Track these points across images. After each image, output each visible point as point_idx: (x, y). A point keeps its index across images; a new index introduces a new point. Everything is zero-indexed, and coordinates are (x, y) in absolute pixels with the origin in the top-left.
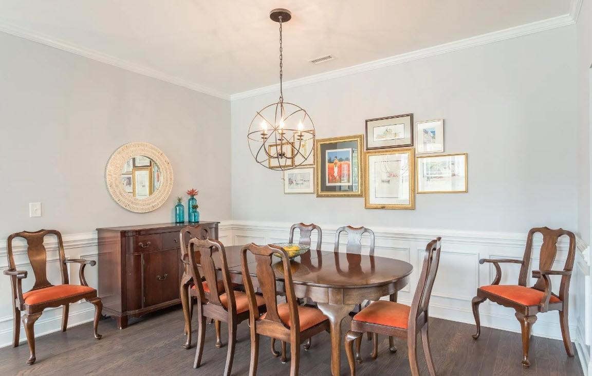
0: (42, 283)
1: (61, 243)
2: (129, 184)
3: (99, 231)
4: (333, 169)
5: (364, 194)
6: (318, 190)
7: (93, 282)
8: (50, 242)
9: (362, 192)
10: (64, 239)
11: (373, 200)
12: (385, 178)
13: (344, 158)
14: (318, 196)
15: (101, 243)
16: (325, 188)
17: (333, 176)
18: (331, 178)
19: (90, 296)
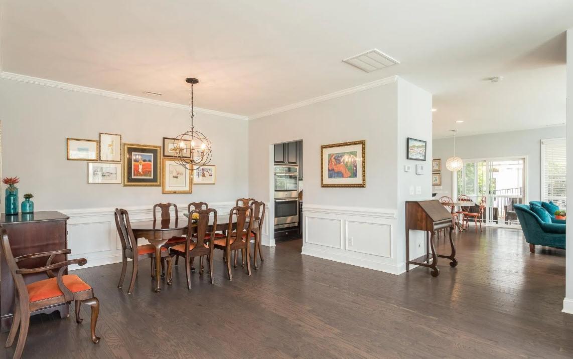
4: (138, 166)
5: (162, 185)
6: (124, 181)
9: (160, 183)
11: (167, 189)
12: (175, 174)
13: (147, 160)
14: (125, 186)
16: (130, 180)
17: (138, 171)
18: (136, 173)
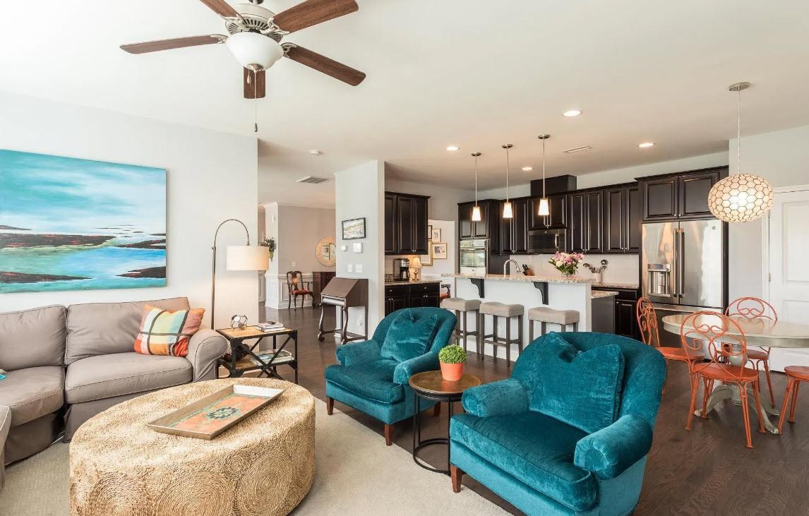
0: (296, 289)
1: (301, 276)
2: (327, 251)
3: (314, 273)
7: (311, 290)
8: (298, 275)
10: (303, 274)
15: (314, 277)
19: (311, 293)
